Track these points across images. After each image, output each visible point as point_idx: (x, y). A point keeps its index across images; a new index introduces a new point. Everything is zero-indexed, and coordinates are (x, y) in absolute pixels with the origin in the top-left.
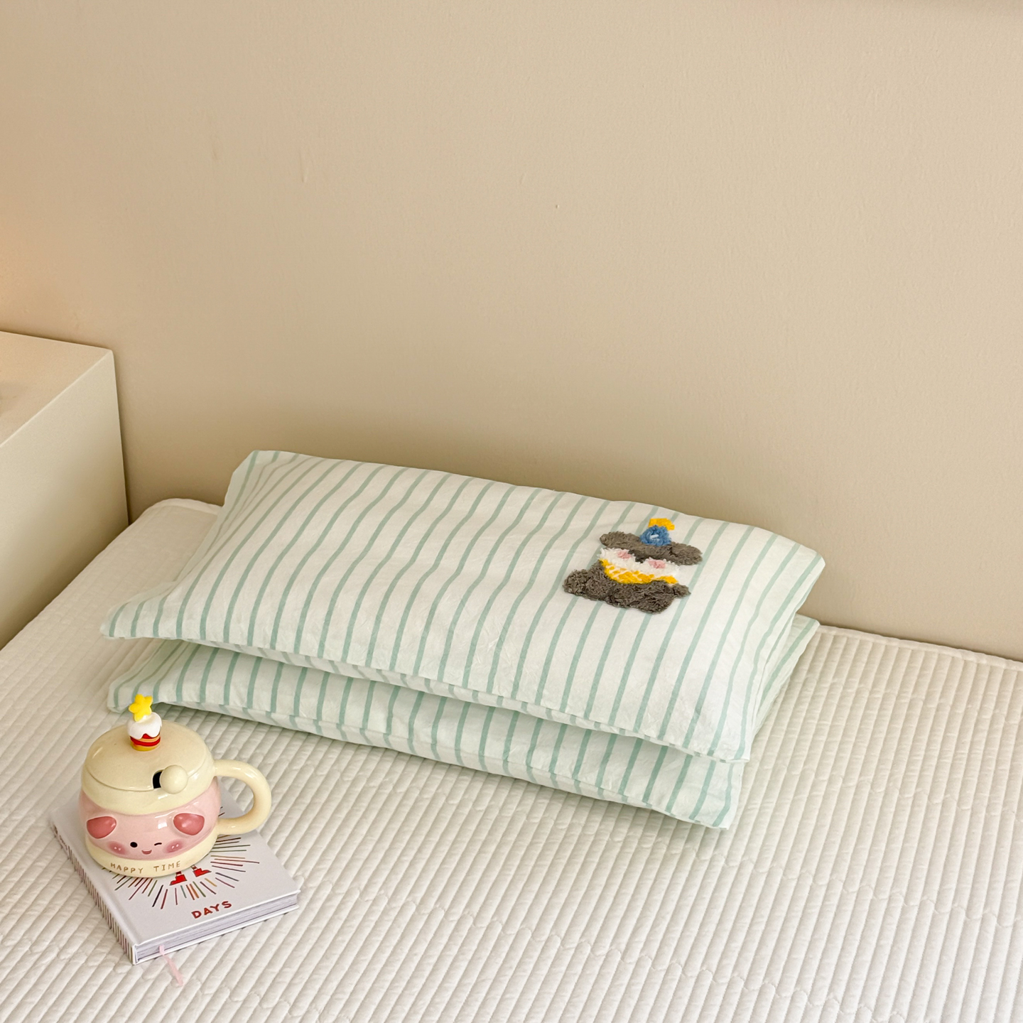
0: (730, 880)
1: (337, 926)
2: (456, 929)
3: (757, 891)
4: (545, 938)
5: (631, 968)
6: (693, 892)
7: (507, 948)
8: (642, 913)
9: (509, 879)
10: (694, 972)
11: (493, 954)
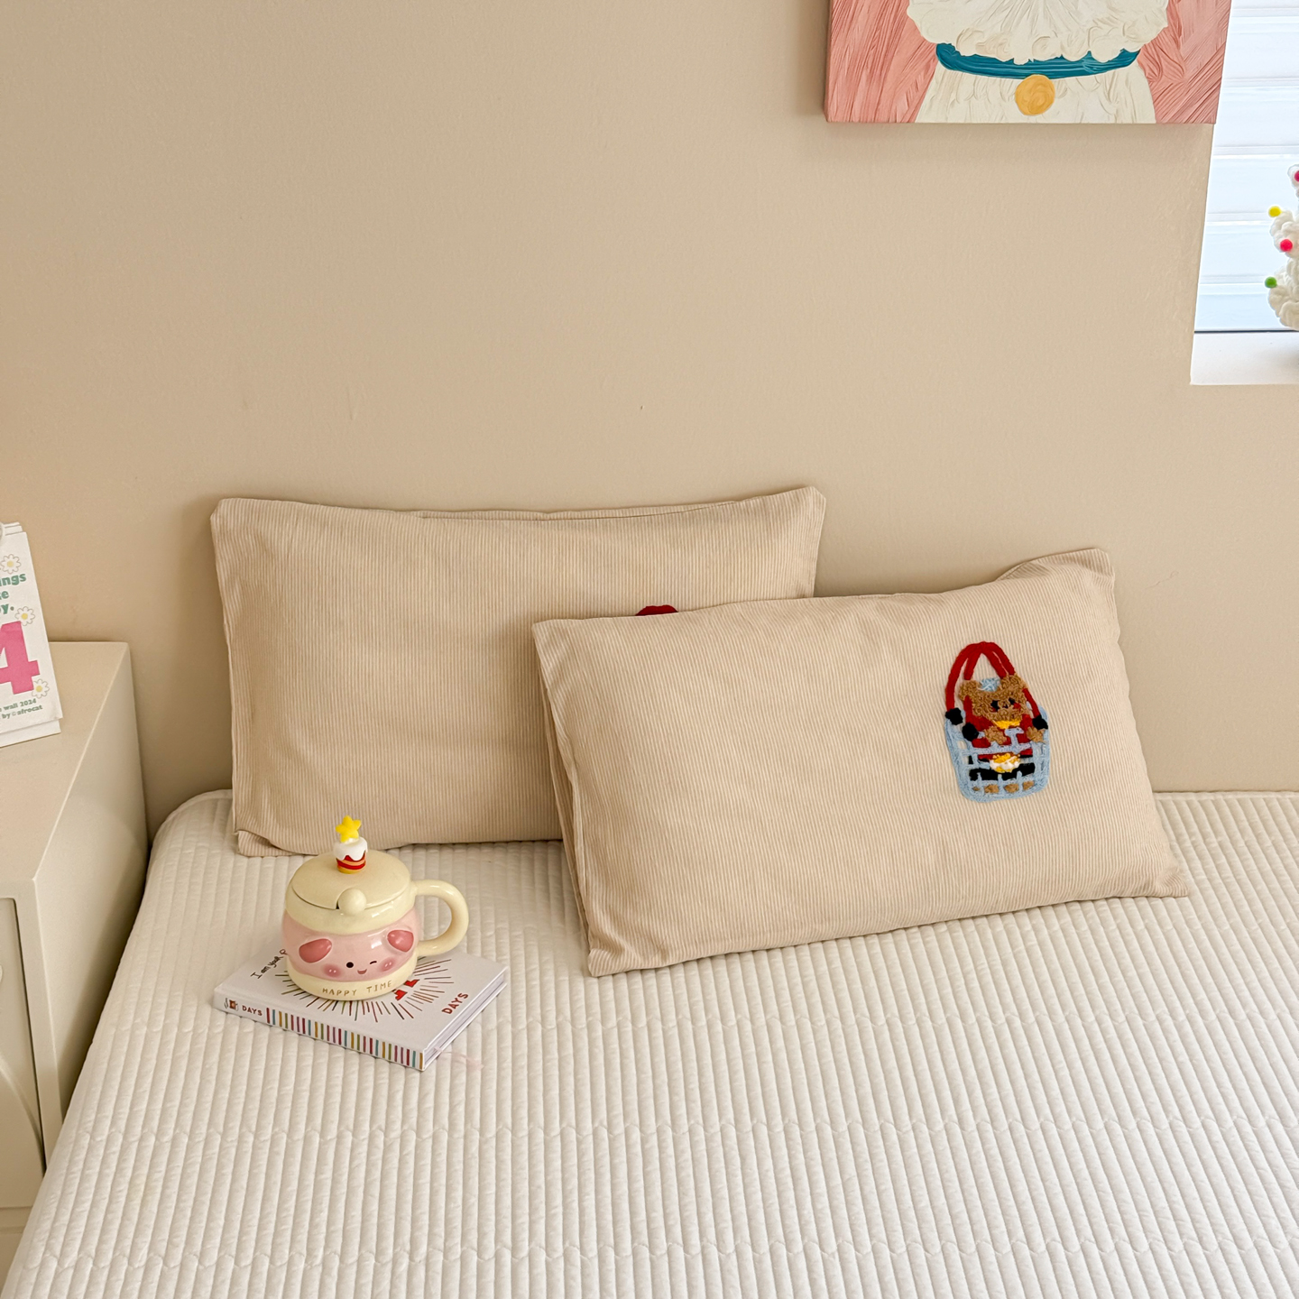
0: (1007, 1035)
1: (671, 1163)
2: (787, 1139)
3: (1039, 1039)
4: (877, 1127)
5: (976, 1134)
6: (983, 1053)
7: (849, 1146)
8: (950, 1084)
9: (805, 1081)
10: (1035, 1125)
11: (840, 1153)
